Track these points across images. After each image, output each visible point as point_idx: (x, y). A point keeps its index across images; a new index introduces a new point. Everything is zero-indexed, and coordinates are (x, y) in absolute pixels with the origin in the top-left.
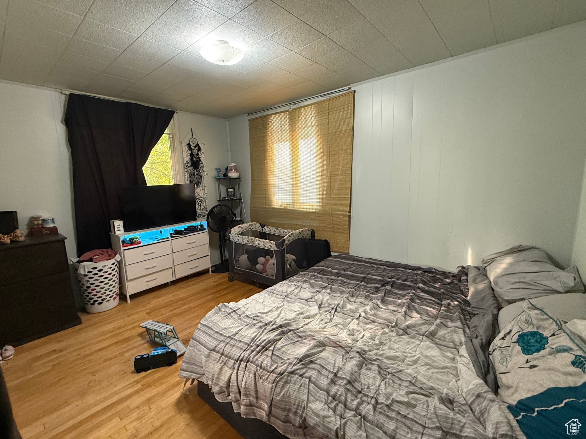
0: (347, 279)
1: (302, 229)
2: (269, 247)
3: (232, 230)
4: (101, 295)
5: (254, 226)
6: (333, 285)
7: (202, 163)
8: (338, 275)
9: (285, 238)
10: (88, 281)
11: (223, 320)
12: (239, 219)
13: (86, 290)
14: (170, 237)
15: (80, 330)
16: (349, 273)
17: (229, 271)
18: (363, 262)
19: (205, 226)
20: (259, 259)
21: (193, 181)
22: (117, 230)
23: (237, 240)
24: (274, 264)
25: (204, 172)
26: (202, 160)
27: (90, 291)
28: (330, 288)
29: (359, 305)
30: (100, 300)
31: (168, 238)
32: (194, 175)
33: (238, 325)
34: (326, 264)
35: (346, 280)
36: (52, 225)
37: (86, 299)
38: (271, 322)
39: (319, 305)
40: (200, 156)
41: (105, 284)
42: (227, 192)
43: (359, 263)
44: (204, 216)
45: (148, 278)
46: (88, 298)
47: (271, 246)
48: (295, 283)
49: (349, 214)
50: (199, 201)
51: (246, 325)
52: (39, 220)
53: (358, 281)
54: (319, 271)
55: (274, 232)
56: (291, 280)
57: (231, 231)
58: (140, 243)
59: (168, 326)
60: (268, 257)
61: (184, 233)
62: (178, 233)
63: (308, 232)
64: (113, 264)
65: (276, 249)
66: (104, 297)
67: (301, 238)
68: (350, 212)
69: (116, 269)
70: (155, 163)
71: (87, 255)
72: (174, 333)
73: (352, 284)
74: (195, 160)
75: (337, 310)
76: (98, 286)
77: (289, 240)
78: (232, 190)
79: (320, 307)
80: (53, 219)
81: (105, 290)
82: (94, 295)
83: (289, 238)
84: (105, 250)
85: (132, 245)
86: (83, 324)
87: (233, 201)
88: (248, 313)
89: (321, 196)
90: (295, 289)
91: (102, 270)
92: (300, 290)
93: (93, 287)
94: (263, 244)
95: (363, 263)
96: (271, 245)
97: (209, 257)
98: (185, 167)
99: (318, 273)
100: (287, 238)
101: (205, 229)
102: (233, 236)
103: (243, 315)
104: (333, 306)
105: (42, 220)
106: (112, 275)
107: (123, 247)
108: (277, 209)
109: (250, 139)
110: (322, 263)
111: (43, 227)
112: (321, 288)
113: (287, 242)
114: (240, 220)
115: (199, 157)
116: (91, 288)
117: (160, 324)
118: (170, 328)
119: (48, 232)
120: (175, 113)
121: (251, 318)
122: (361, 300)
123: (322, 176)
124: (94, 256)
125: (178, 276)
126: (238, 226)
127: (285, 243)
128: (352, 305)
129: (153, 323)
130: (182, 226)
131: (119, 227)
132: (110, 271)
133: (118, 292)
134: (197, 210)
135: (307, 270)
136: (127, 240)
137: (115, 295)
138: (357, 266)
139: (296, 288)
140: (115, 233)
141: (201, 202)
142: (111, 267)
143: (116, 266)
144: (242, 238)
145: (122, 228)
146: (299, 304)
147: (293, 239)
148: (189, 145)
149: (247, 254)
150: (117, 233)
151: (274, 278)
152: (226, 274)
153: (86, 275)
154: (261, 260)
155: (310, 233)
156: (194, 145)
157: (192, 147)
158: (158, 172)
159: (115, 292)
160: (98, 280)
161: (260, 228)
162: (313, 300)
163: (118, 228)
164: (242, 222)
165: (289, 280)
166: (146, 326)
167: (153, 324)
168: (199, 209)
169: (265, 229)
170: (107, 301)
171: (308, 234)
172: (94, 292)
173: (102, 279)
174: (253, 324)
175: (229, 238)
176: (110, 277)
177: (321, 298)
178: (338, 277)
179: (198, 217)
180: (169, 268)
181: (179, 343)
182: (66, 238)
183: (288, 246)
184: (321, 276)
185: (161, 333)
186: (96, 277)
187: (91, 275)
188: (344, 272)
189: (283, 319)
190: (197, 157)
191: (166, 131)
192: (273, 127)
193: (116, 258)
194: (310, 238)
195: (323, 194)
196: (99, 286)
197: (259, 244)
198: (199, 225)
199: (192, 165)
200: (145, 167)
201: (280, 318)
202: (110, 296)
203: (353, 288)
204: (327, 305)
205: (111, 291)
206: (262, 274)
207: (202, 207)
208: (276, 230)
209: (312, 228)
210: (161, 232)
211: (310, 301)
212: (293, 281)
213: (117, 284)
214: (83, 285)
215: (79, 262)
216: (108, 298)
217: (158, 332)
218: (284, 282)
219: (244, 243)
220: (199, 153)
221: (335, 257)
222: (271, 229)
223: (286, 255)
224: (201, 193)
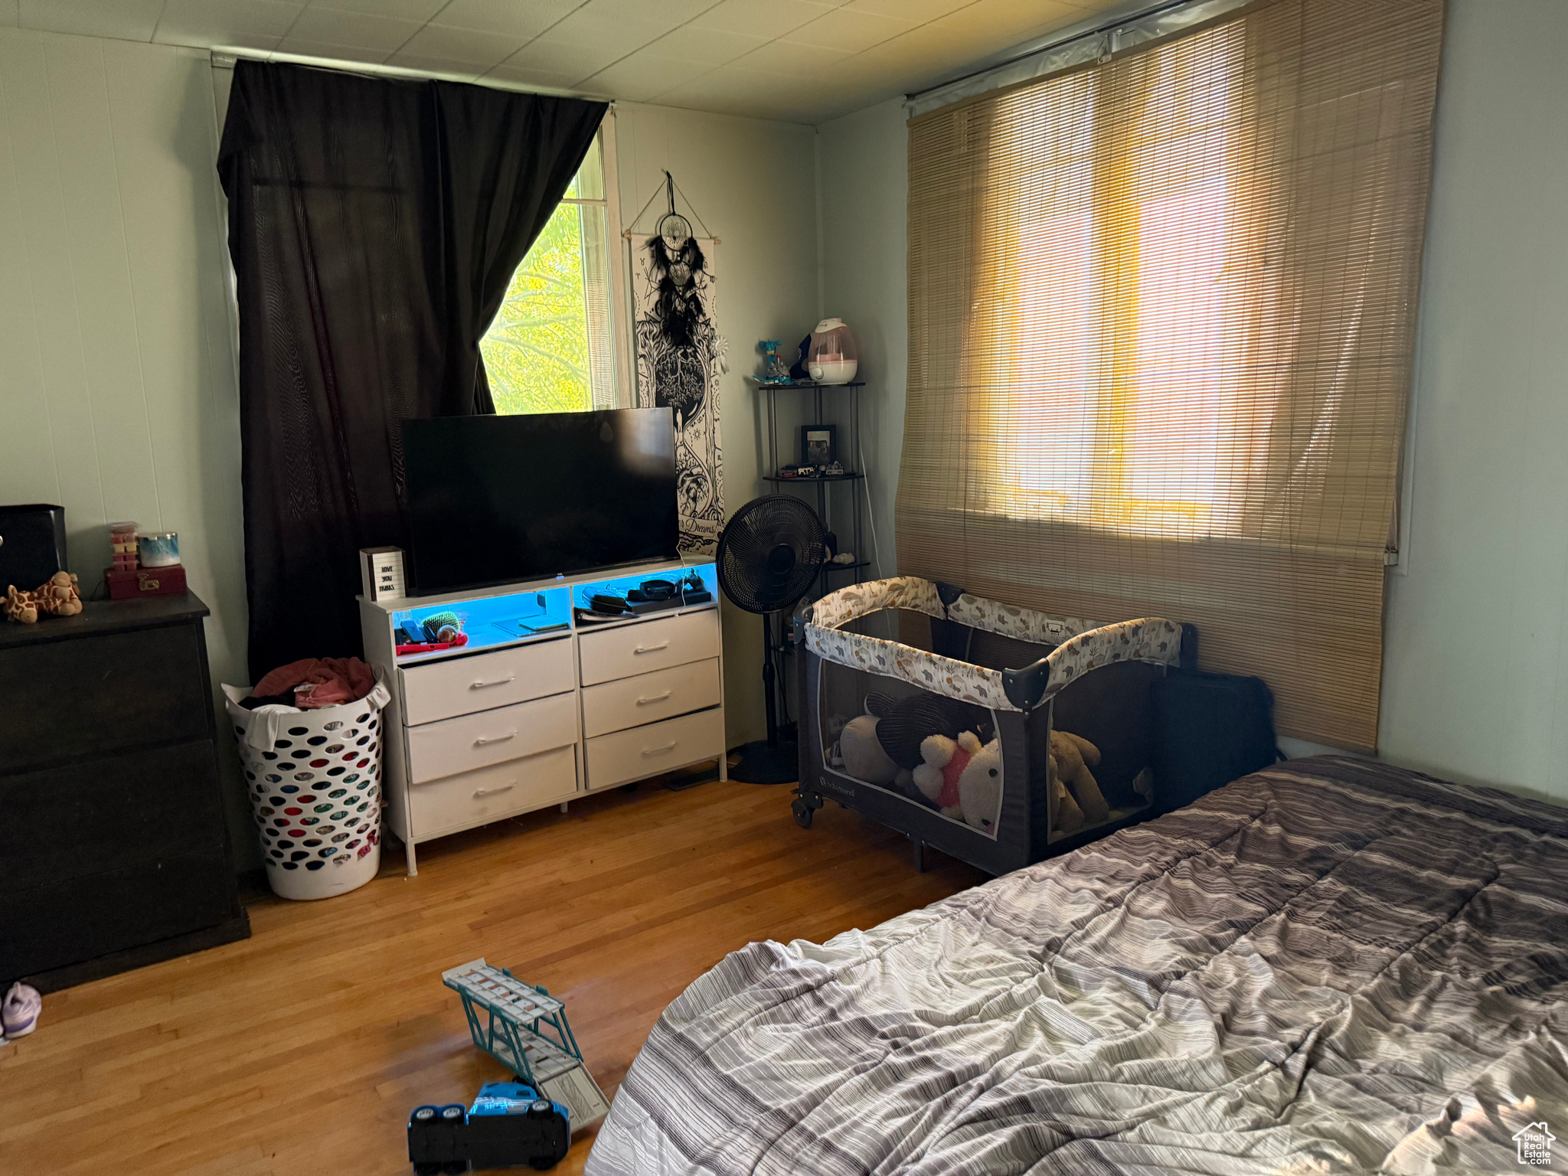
0: (1369, 890)
1: (1138, 621)
2: (976, 694)
3: (818, 605)
4: (318, 836)
5: (912, 594)
6: (1291, 915)
7: (707, 323)
8: (1318, 862)
9: (1050, 657)
10: (276, 779)
11: (756, 1024)
12: (845, 558)
13: (270, 811)
14: (572, 624)
15: (242, 959)
16: (1377, 858)
17: (796, 780)
18: (1458, 809)
19: (711, 585)
20: (930, 740)
21: (669, 397)
22: (382, 589)
23: (836, 653)
24: (993, 773)
25: (713, 357)
26: (707, 307)
27: (280, 812)
28: (1275, 928)
29: (1444, 1048)
30: (313, 853)
31: (566, 627)
32: (674, 371)
33: (824, 1060)
34: (1256, 802)
35: (1364, 899)
36: (171, 560)
37: (269, 843)
38: (975, 1071)
39: (1218, 1018)
40: (700, 293)
41: (333, 794)
42: (804, 442)
43: (1435, 813)
44: (709, 542)
45: (484, 783)
46: (274, 840)
47: (983, 692)
48: (1098, 885)
49: (1386, 559)
50: (688, 480)
51: (857, 1071)
52: (129, 540)
53: (1431, 909)
54: (1216, 834)
55: (999, 625)
56: (1077, 867)
57: (811, 612)
58: (460, 641)
59: (539, 1000)
60: (967, 737)
61: (629, 609)
62: (605, 607)
63: (1164, 636)
64: (364, 718)
65: (1006, 705)
66: (327, 842)
67: (1130, 661)
68: (1393, 549)
69: (374, 738)
70: (535, 324)
71: (276, 678)
72: (564, 1029)
73: (1399, 921)
74: (679, 305)
75: (1322, 1063)
76: (310, 799)
77: (1069, 671)
78: (822, 436)
79: (1225, 1027)
80: (175, 537)
81: (332, 817)
82: (293, 833)
83: (1069, 661)
84: (338, 662)
85: (432, 649)
86: (253, 939)
87: (827, 484)
88: (871, 1007)
89: (1240, 465)
90: (1096, 914)
91: (323, 740)
92: (1123, 921)
93: (292, 801)
94: (949, 680)
95: (1457, 815)
96: (985, 684)
97: (721, 711)
98: (641, 338)
99: (1214, 844)
100: (1060, 658)
101: (708, 597)
102: (818, 634)
103: (848, 1016)
104: (1293, 1034)
105: (138, 539)
106: (357, 760)
107: (401, 653)
108: (1015, 521)
109: (910, 206)
110: (1233, 793)
111: (140, 567)
112: (1232, 924)
113: (1058, 677)
114: (851, 566)
115: (694, 298)
116: (285, 806)
117: (513, 985)
118: (549, 1008)
119: (156, 584)
120: (608, 113)
121: (884, 1036)
122: (1454, 1019)
123: (1253, 368)
124: (298, 685)
125: (601, 780)
126: (843, 591)
127: (1051, 683)
128: (1400, 1037)
129: (489, 973)
130: (621, 581)
131: (387, 574)
132: (351, 745)
133: (376, 827)
134: (680, 517)
135: (1156, 823)
136: (414, 628)
137: (364, 842)
138: (1425, 827)
139: (1103, 909)
140: (374, 598)
141: (699, 485)
142: (355, 732)
143: (372, 726)
144: (858, 643)
145: (397, 580)
146: (1114, 995)
147: (1090, 664)
148: (657, 245)
149: (875, 712)
150: (382, 598)
151: (994, 837)
152: (784, 791)
153: (271, 756)
154: (939, 744)
155: (1173, 640)
156: (678, 245)
157: (669, 253)
158: (546, 359)
159: (367, 826)
160: (309, 776)
161: (938, 603)
162: (1187, 983)
163: (385, 579)
164: (861, 572)
165: (1068, 865)
166: (464, 982)
167: (486, 980)
168: (688, 512)
169: (957, 609)
170: (338, 861)
171: (1163, 646)
172: (295, 822)
173: (321, 775)
174: (888, 1067)
175: (804, 640)
176: (351, 767)
177: (1231, 978)
178: (1322, 874)
179: (687, 547)
180: (567, 747)
181: (577, 1075)
182: (207, 613)
183: (1062, 692)
184: (1231, 858)
185: (515, 1027)
186: (303, 765)
187: (285, 755)
188: (1349, 852)
189: (1032, 1069)
190: (688, 295)
191: (572, 191)
192: (1016, 146)
193: (374, 694)
194: (1176, 664)
195: (1249, 459)
196: (312, 799)
197: (929, 676)
198: (687, 581)
199: (665, 332)
200: (492, 337)
201: (1020, 1057)
202: (347, 841)
203: (1407, 947)
204: (1261, 1022)
205: (352, 822)
206: (937, 808)
207: (700, 506)
208: (1008, 617)
209: (1188, 619)
210: (541, 601)
211: (1172, 991)
212: (1086, 872)
213: (374, 797)
214: (260, 789)
215: (249, 703)
216: (341, 846)
217: (504, 1020)
218: (1040, 869)
219: (865, 667)
220: (697, 280)
221: (1303, 766)
222: (987, 609)
223: (1054, 736)
224: (699, 448)
